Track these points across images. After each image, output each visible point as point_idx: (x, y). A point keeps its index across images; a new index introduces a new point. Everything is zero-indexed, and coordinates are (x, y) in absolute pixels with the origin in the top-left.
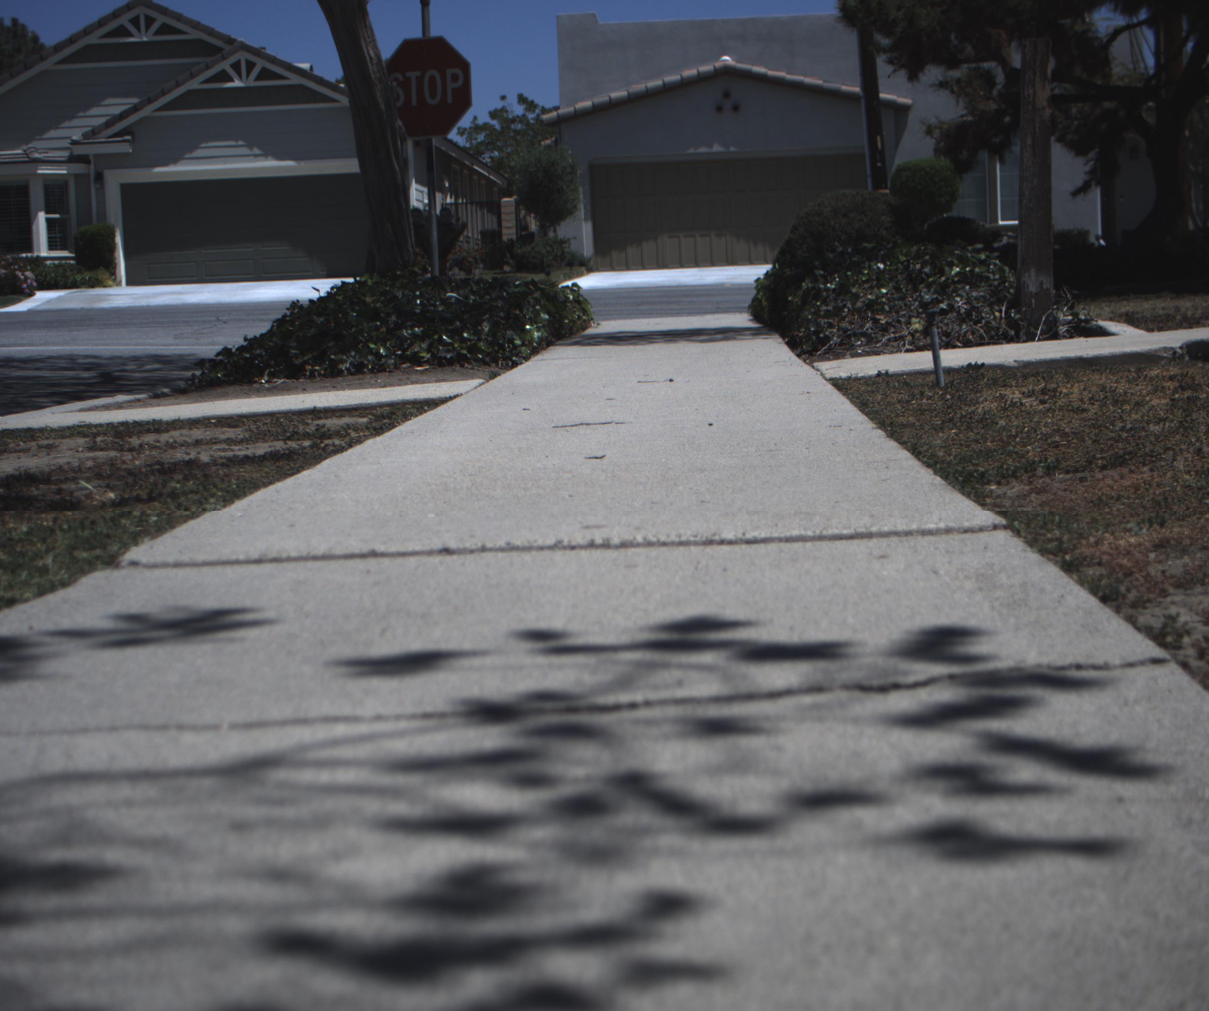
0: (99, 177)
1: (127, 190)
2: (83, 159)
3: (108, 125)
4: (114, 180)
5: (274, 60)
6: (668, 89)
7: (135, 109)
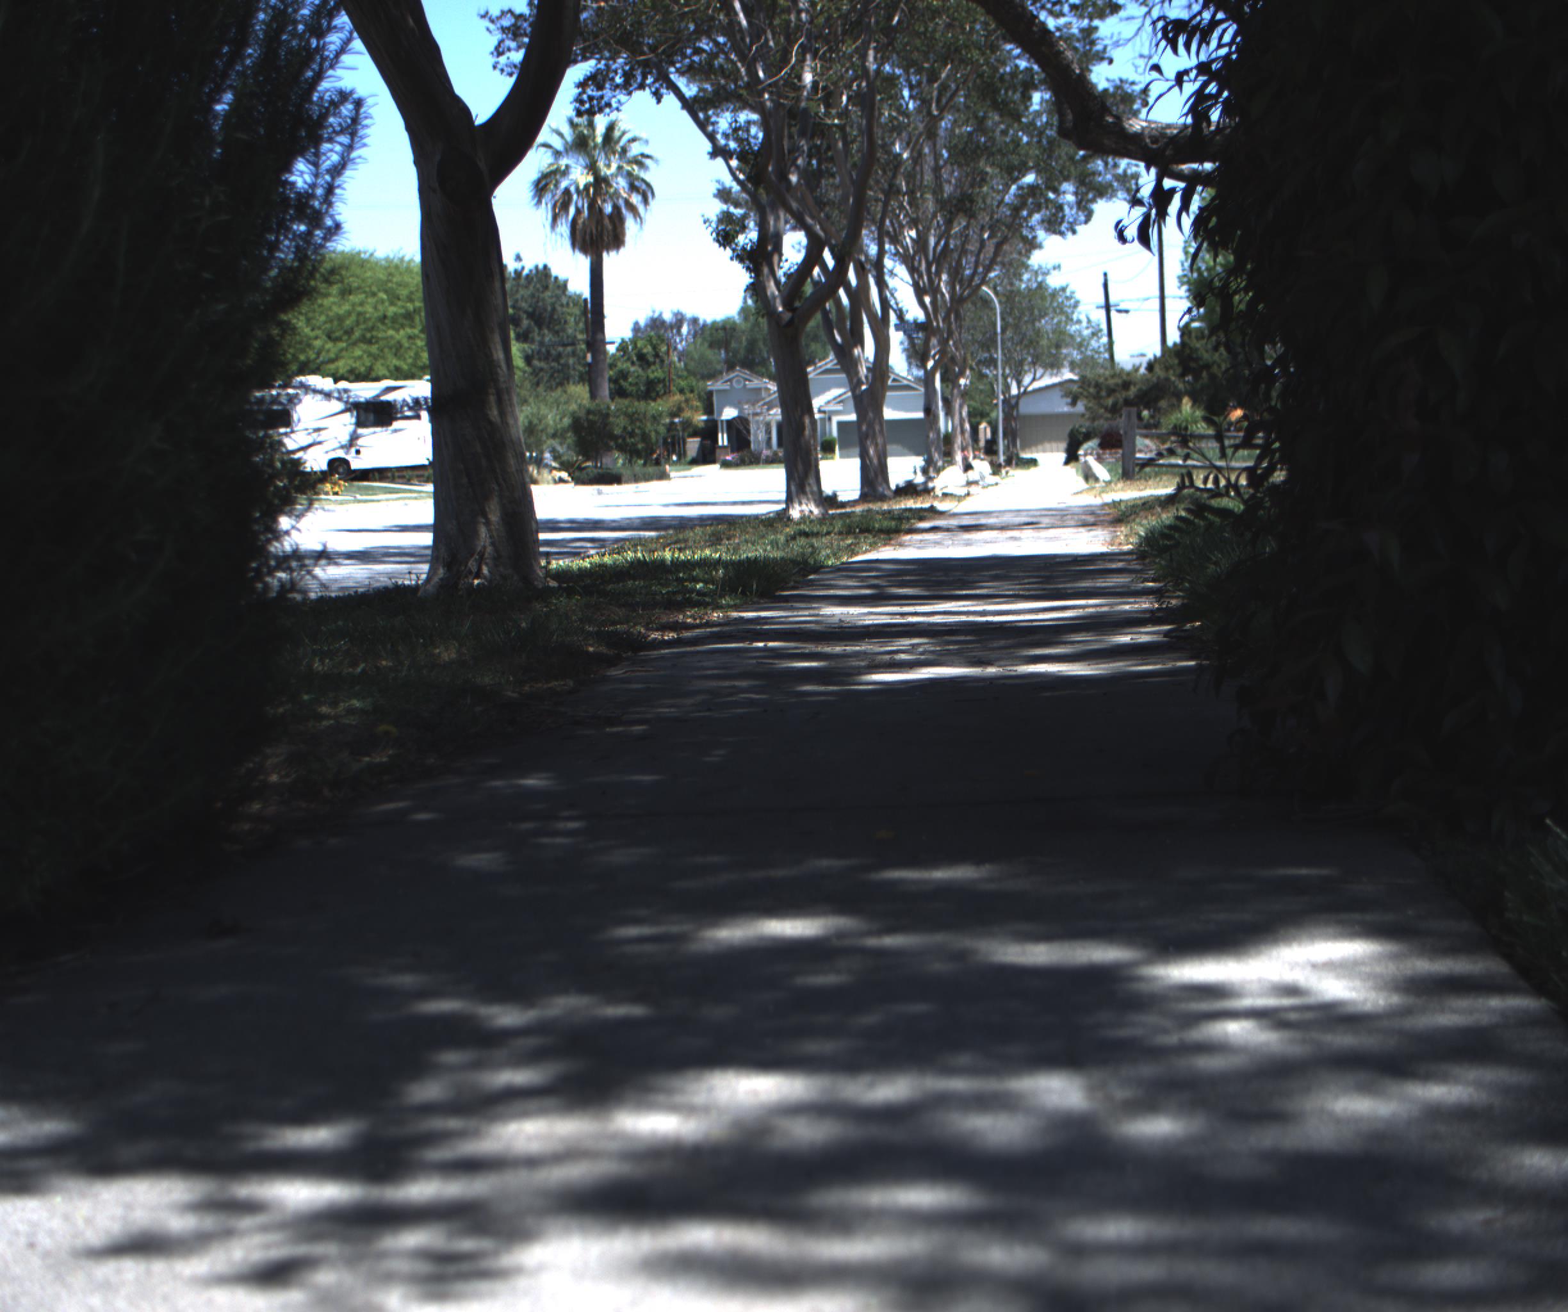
0: (830, 419)
1: (841, 425)
2: (824, 412)
3: (835, 399)
4: (835, 419)
5: (898, 375)
6: (1048, 388)
7: (845, 393)
